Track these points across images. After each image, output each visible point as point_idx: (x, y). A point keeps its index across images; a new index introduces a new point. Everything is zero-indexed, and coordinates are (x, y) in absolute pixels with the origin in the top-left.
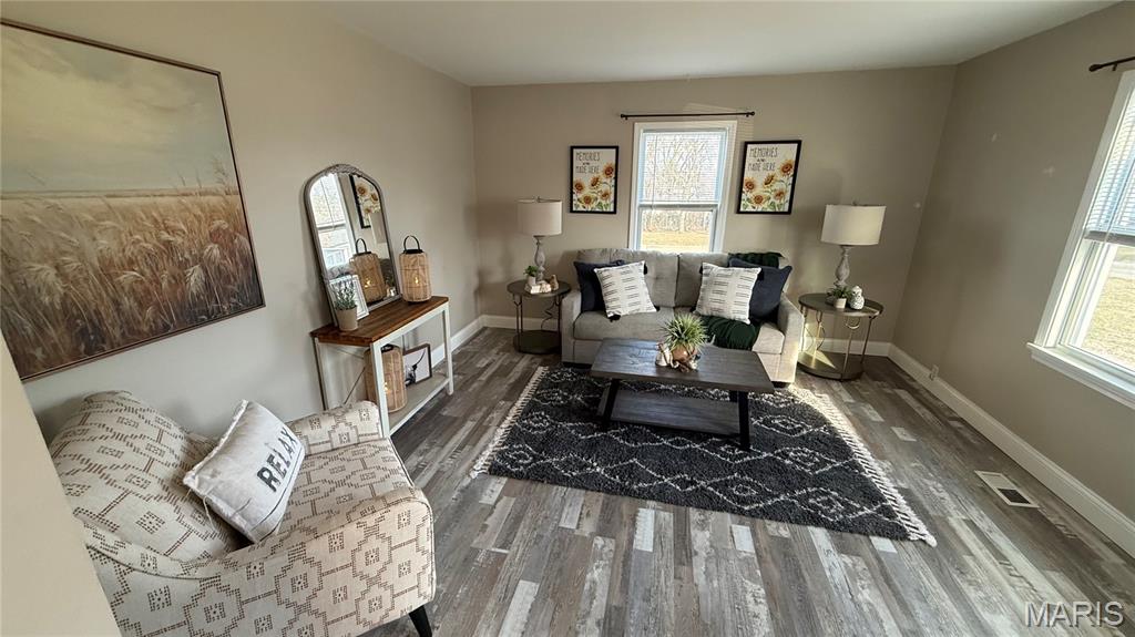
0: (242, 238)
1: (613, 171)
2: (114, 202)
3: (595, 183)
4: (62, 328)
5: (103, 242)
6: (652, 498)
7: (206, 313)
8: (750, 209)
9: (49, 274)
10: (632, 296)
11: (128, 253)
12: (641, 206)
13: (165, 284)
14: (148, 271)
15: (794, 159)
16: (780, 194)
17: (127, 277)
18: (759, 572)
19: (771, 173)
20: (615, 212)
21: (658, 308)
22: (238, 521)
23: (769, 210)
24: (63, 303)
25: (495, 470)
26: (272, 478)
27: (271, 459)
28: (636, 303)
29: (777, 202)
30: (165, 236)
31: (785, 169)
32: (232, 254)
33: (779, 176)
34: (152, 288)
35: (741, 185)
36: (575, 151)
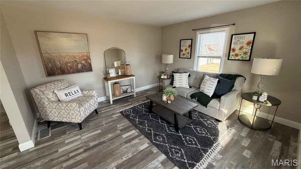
0: (89, 60)
1: (191, 46)
2: (68, 54)
3: (186, 50)
4: (59, 70)
5: (66, 59)
6: (138, 129)
7: (81, 71)
8: (233, 58)
9: (59, 63)
10: (180, 82)
11: (69, 61)
12: (198, 57)
13: (75, 66)
14: (72, 64)
15: (252, 39)
16: (246, 53)
17: (69, 64)
18: (136, 153)
19: (242, 45)
20: (190, 58)
21: (190, 87)
22: (60, 99)
23: (241, 59)
24: (60, 67)
25: (121, 112)
26: (67, 95)
27: (69, 93)
28: (181, 84)
29: (244, 56)
30: (75, 59)
31: (248, 44)
32: (87, 62)
33: (245, 46)
34: (73, 66)
35: (230, 49)
36: (182, 41)
